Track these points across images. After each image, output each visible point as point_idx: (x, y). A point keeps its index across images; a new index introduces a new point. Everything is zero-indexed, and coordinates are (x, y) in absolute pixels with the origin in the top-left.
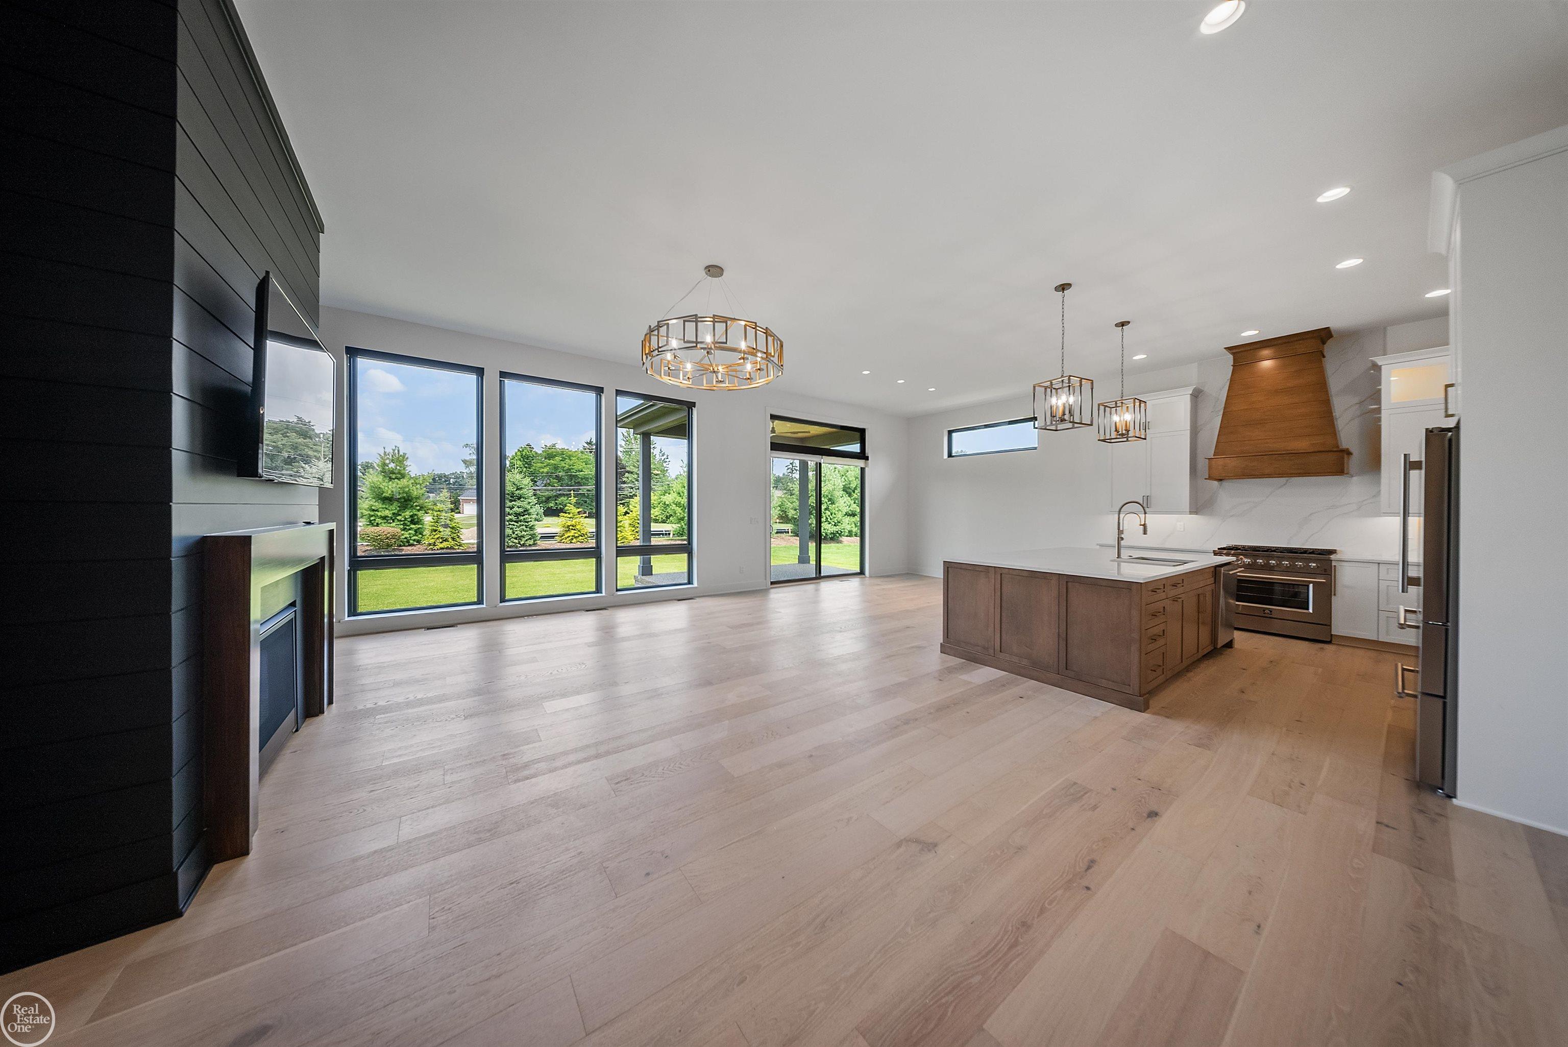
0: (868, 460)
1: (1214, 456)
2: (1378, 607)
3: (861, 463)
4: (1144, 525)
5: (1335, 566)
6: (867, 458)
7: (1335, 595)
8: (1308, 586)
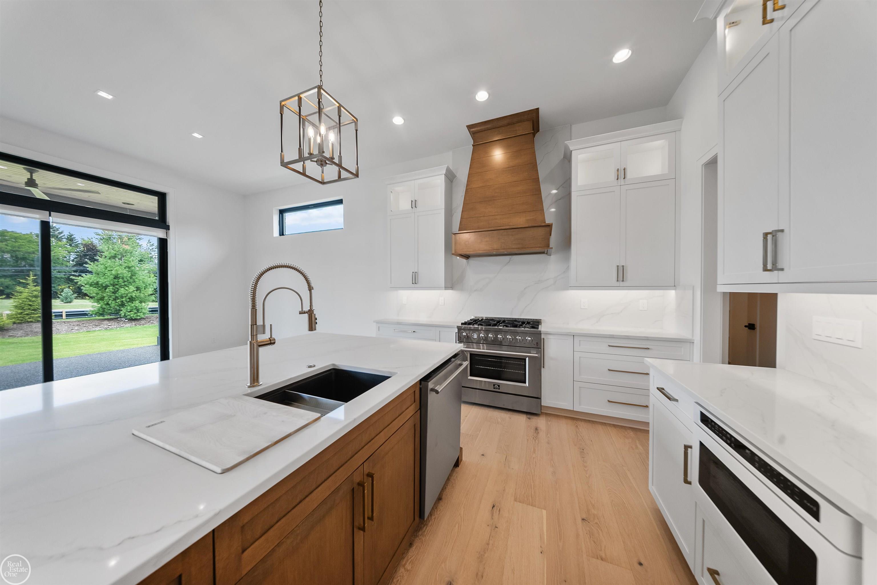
0: (169, 229)
1: (459, 231)
2: (573, 380)
3: (161, 233)
4: (310, 313)
5: (544, 339)
6: (167, 228)
7: (544, 367)
8: (525, 360)
